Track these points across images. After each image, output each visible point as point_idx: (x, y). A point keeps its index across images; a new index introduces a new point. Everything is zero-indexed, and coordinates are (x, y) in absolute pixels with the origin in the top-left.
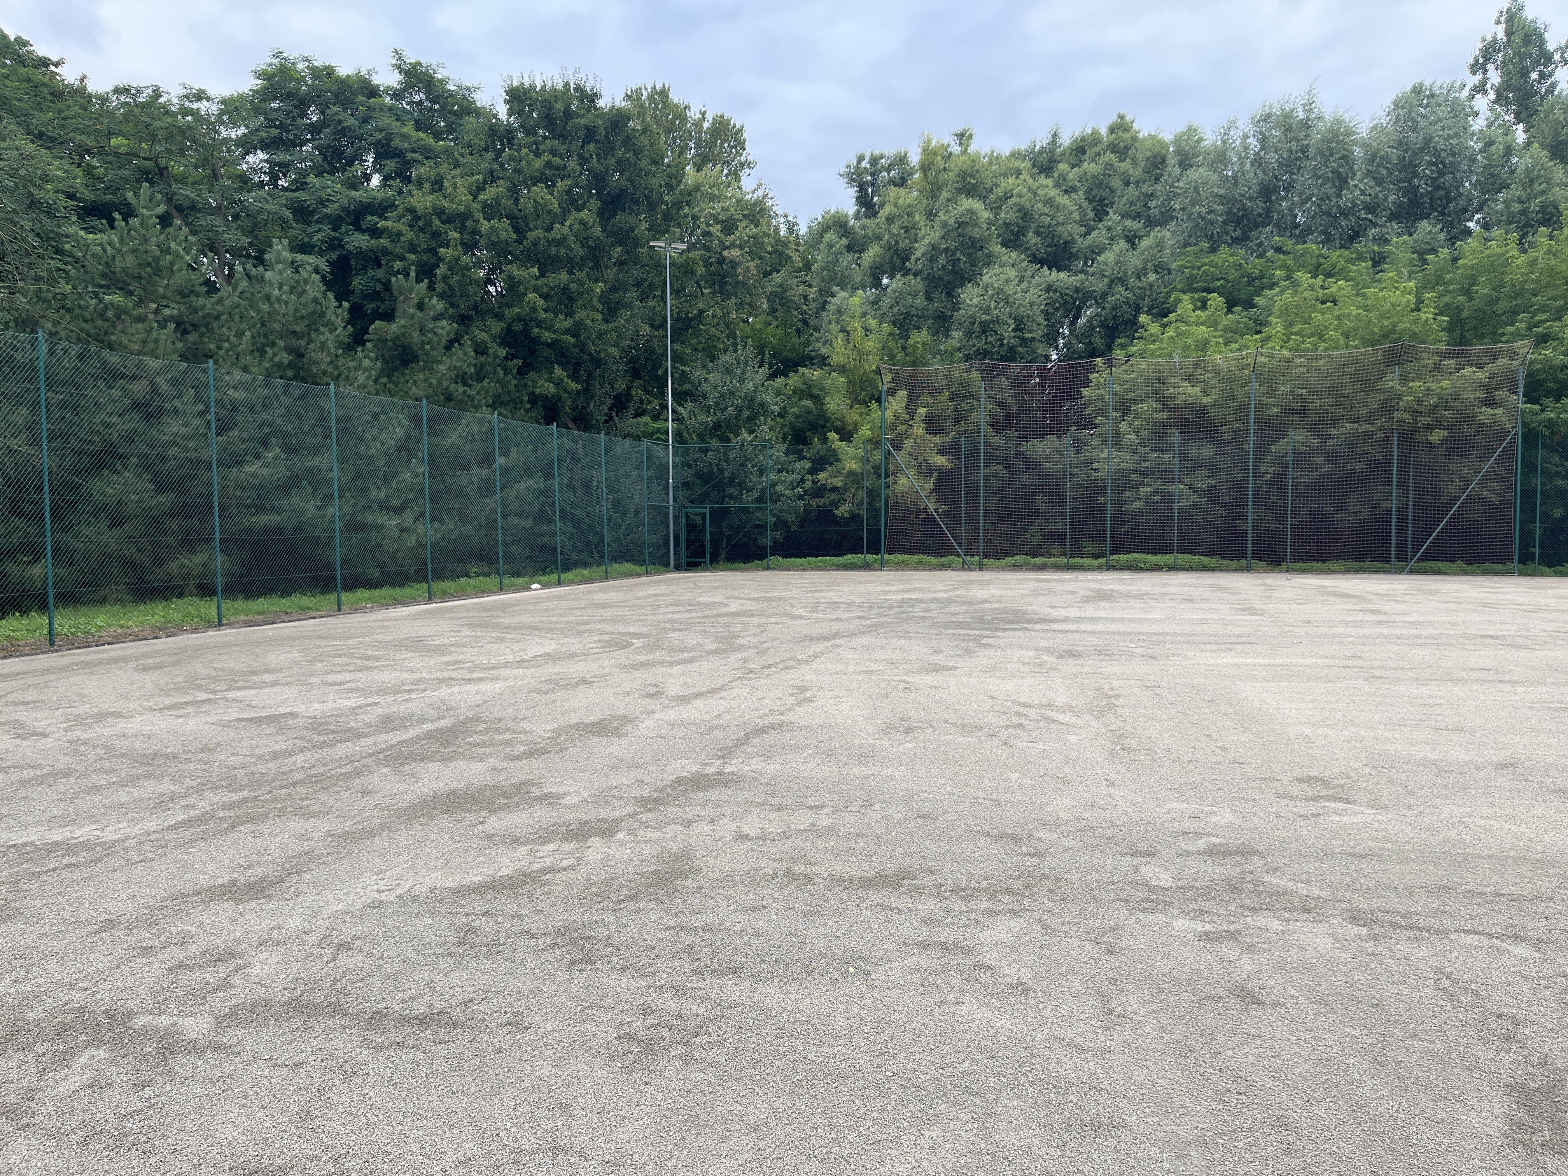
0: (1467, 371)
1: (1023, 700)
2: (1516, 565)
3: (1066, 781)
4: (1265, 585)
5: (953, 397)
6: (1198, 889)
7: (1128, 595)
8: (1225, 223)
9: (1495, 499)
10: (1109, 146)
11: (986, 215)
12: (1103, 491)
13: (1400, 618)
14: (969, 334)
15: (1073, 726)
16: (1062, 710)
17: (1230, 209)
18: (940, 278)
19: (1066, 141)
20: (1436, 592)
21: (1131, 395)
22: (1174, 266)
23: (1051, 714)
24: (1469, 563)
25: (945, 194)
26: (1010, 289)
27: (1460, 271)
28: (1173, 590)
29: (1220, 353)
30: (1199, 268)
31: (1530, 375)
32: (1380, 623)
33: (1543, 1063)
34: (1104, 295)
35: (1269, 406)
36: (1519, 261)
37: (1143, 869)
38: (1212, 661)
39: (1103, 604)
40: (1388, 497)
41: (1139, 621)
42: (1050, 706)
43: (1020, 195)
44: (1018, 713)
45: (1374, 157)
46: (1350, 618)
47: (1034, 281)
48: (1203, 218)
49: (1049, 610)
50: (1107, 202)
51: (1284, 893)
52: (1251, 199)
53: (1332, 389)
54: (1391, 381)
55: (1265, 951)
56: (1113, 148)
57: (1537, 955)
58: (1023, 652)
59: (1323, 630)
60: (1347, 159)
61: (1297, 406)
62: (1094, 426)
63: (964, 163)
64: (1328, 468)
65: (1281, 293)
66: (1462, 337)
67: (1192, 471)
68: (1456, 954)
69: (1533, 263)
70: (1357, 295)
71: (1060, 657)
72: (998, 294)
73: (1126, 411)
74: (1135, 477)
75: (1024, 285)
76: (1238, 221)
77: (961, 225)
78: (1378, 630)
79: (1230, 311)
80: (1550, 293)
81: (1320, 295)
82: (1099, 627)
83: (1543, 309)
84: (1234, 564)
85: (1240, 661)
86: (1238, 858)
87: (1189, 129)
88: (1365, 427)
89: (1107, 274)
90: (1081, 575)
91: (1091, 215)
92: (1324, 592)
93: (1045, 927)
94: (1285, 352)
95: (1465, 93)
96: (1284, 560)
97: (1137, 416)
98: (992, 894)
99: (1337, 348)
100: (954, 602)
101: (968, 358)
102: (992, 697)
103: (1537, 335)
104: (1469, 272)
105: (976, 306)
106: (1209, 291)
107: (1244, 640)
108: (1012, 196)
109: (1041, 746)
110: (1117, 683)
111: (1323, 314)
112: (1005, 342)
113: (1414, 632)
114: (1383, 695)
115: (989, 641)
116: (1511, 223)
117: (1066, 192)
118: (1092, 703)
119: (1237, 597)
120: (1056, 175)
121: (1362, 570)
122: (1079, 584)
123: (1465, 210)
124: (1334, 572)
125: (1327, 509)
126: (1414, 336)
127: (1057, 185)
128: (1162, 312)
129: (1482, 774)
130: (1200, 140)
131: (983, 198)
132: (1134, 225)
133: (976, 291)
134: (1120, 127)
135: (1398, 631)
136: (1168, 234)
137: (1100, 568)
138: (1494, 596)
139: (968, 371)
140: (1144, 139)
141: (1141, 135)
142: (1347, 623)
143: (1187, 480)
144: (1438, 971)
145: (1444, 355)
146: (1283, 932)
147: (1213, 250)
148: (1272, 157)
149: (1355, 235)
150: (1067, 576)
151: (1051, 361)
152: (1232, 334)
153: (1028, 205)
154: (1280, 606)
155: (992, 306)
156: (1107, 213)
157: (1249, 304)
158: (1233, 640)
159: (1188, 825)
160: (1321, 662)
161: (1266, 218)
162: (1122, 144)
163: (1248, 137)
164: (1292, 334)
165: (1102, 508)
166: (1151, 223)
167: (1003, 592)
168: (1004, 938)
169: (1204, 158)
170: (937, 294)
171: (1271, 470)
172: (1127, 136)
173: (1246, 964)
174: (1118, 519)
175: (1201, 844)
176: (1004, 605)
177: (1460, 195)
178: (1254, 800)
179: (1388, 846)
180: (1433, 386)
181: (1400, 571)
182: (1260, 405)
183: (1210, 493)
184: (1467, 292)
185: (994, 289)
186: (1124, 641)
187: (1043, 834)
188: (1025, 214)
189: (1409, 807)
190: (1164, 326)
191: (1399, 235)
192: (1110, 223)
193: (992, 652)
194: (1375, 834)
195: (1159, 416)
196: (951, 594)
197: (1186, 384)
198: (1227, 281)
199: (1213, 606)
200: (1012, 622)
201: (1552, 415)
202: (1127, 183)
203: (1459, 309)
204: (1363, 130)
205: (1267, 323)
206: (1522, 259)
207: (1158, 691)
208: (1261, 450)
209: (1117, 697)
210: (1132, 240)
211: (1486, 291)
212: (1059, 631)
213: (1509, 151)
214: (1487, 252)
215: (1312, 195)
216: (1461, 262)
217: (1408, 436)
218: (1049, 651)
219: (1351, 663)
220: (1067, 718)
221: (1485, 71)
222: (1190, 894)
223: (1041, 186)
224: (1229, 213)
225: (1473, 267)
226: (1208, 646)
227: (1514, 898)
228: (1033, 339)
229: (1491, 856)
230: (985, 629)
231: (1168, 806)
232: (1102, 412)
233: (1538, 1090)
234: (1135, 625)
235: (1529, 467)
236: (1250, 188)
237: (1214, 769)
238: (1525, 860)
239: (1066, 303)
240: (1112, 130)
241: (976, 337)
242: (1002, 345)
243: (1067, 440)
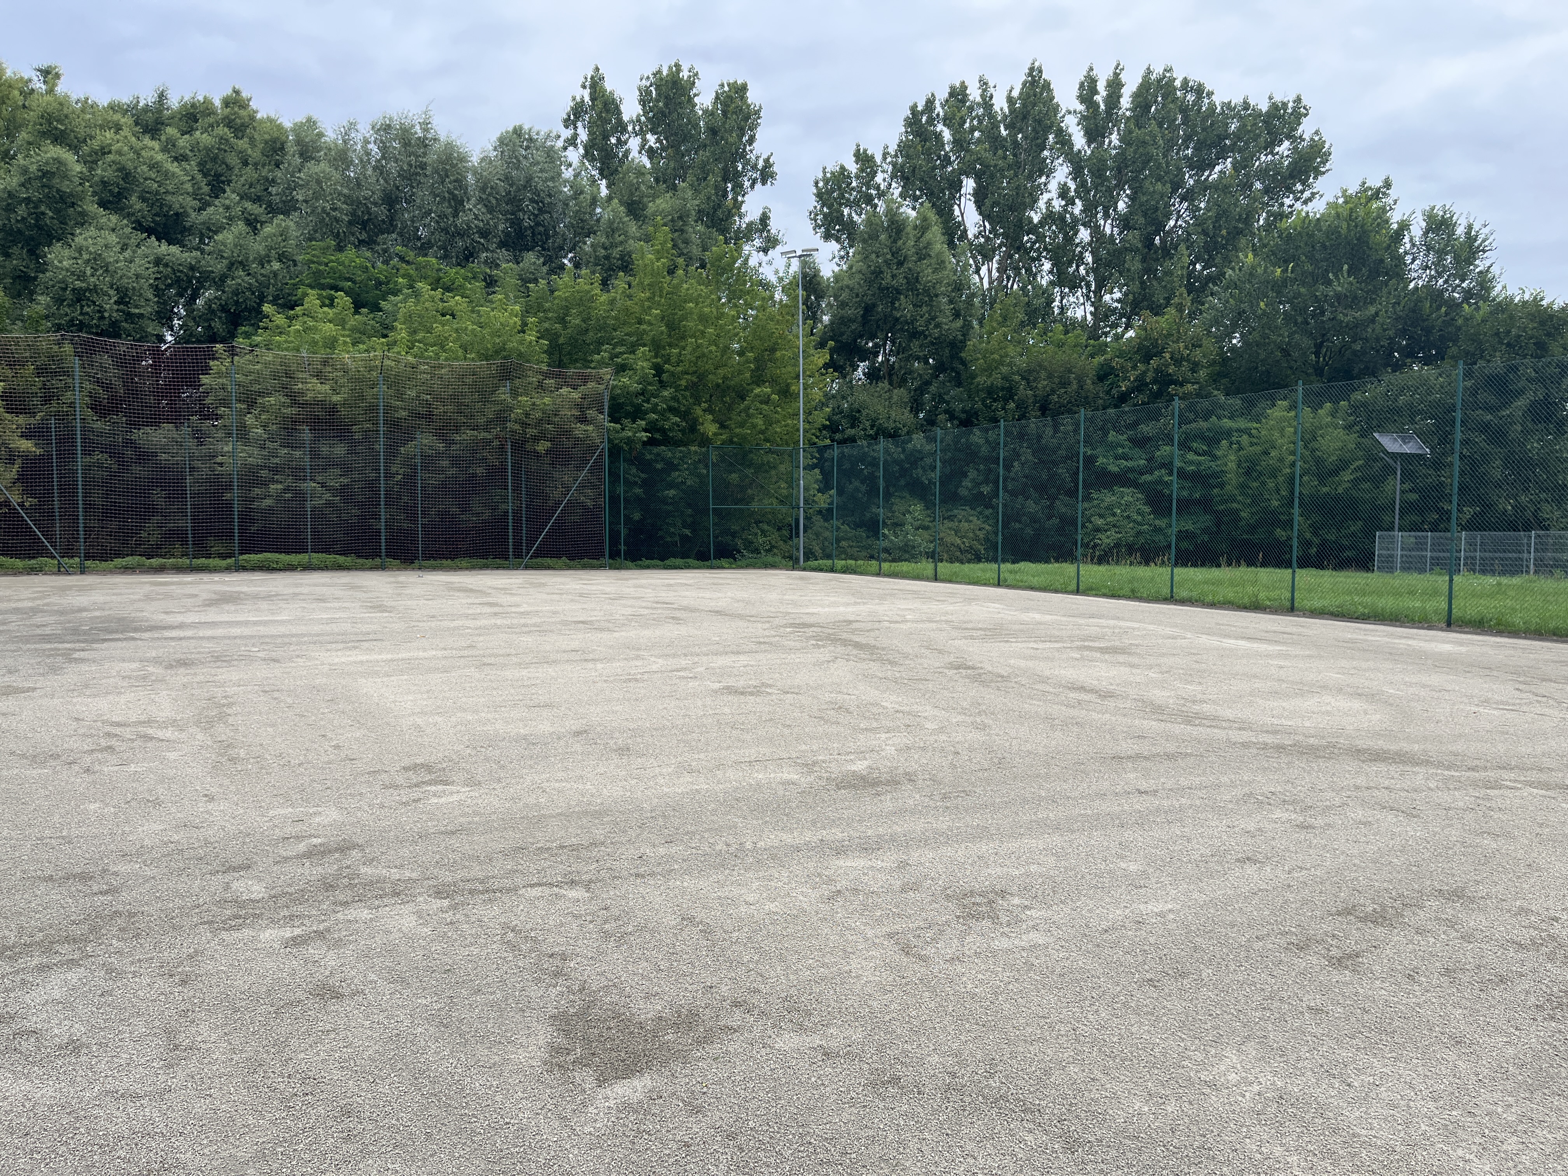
0: (564, 390)
1: (115, 719)
2: (607, 560)
3: (157, 803)
4: (397, 583)
5: (40, 371)
6: (291, 894)
7: (256, 597)
8: (350, 223)
9: (590, 503)
10: (223, 119)
11: (78, 168)
12: (229, 487)
13: (513, 609)
14: (59, 301)
15: (175, 741)
16: (163, 725)
17: (355, 210)
18: (19, 231)
19: (174, 102)
20: (544, 585)
21: (256, 387)
22: (300, 258)
23: (150, 731)
24: (571, 558)
25: (23, 136)
26: (110, 256)
27: (556, 302)
28: (305, 590)
29: (348, 352)
30: (326, 265)
31: (613, 398)
32: (496, 614)
33: (582, 989)
34: (223, 278)
35: (396, 409)
36: (602, 299)
37: (235, 885)
38: (337, 660)
39: (226, 607)
40: (505, 500)
41: (265, 623)
42: (149, 722)
43: (119, 153)
44: (108, 734)
45: (484, 186)
46: (470, 612)
47: (139, 251)
48: (328, 214)
49: (163, 616)
50: (223, 178)
51: (378, 882)
52: (375, 204)
53: (453, 397)
54: (504, 394)
55: (350, 942)
56: (229, 123)
57: (587, 895)
58: (126, 665)
59: (446, 624)
60: (460, 182)
61: (423, 411)
62: (218, 417)
63: (48, 104)
64: (453, 471)
65: (405, 301)
66: (560, 361)
67: (325, 469)
68: (521, 907)
69: (612, 302)
70: (473, 311)
71: (170, 667)
72: (95, 259)
73: (251, 403)
74: (264, 473)
75: (128, 254)
76: (364, 225)
77: (45, 174)
78: (493, 621)
79: (356, 312)
80: (627, 329)
81: (440, 307)
82: (219, 632)
83: (621, 343)
84: (369, 562)
85: (364, 658)
86: (337, 855)
87: (309, 120)
88: (484, 435)
89: (225, 255)
90: (206, 577)
91: (206, 189)
92: (450, 587)
93: (110, 971)
94: (410, 358)
95: (560, 144)
96: (417, 558)
97: (264, 409)
98: (47, 947)
99: (456, 359)
100: (42, 611)
101: (58, 328)
102: (77, 719)
103: (617, 364)
104: (564, 303)
105: (67, 270)
106: (337, 289)
107: (371, 637)
108: (110, 152)
109: (132, 768)
110: (231, 691)
111: (443, 325)
112: (106, 315)
113: (522, 621)
114: (491, 681)
115: (82, 654)
116: (597, 265)
117: (176, 159)
118: (200, 714)
119: (369, 595)
120: (163, 138)
121: (485, 567)
122: (202, 587)
123: (561, 248)
124: (461, 569)
125: (455, 510)
126: (520, 355)
127: (165, 150)
128: (288, 304)
129: (562, 743)
130: (321, 135)
131: (74, 148)
132: (256, 209)
133: (66, 252)
134: (235, 101)
135: (508, 622)
136: (291, 224)
137: (228, 569)
138: (589, 587)
139: (59, 344)
140: (261, 121)
141: (259, 116)
142: (467, 616)
143: (319, 478)
144: (505, 926)
145: (546, 375)
146: (371, 920)
147: (340, 249)
148: (392, 167)
149: (468, 256)
150: (189, 578)
151: (165, 342)
152: (359, 336)
153: (130, 165)
154: (409, 603)
155: (88, 272)
156: (224, 192)
157: (375, 308)
158: (360, 637)
159: (289, 830)
160: (440, 654)
161: (390, 225)
162: (238, 121)
163: (369, 143)
164: (416, 341)
165: (229, 505)
166: (273, 210)
167: (108, 598)
168: (57, 994)
169: (326, 154)
170: (15, 250)
171: (401, 471)
172: (242, 113)
173: (331, 960)
174: (247, 517)
175: (302, 847)
176: (107, 613)
177: (556, 233)
178: (361, 794)
179: (477, 819)
180: (538, 402)
181: (516, 567)
182: (388, 408)
183: (343, 491)
184: (562, 320)
185: (91, 253)
186: (246, 645)
187: (123, 868)
188: (127, 175)
189: (499, 780)
190: (290, 318)
191: (508, 261)
192: (227, 202)
193: (84, 667)
194: (467, 810)
195: (288, 411)
196: (39, 602)
197: (315, 380)
198: (354, 282)
199: (345, 605)
200: (117, 632)
201: (630, 434)
202: (245, 163)
203: (557, 335)
204: (475, 159)
205: (393, 328)
206: (604, 298)
207: (276, 694)
208: (392, 451)
209: (229, 706)
210: (253, 224)
211: (577, 322)
212: (171, 638)
213: (594, 201)
214: (577, 287)
215: (431, 211)
216: (556, 293)
217: (519, 445)
218: (156, 661)
219: (466, 653)
220: (168, 734)
221: (576, 128)
222: (282, 901)
223: (145, 147)
224: (354, 214)
225: (566, 299)
226: (334, 646)
227: (574, 848)
228: (141, 316)
229: (560, 814)
230: (78, 641)
231: (271, 813)
232: (225, 402)
233: (576, 1014)
234: (261, 628)
235: (614, 476)
236: (373, 193)
237: (324, 769)
238: (586, 813)
239: (178, 280)
240: (227, 103)
241: (69, 306)
242: (102, 318)
243: (185, 430)
